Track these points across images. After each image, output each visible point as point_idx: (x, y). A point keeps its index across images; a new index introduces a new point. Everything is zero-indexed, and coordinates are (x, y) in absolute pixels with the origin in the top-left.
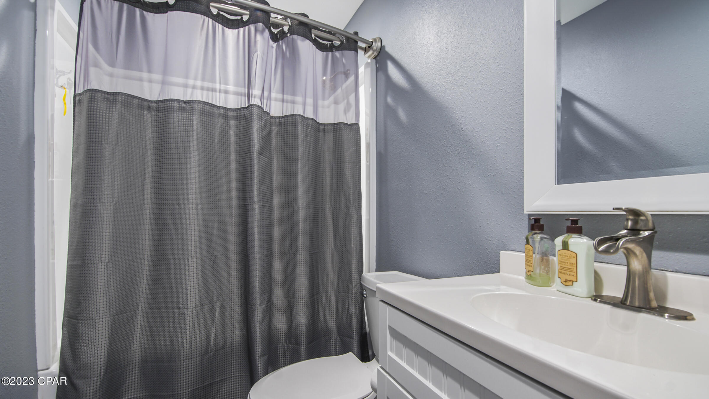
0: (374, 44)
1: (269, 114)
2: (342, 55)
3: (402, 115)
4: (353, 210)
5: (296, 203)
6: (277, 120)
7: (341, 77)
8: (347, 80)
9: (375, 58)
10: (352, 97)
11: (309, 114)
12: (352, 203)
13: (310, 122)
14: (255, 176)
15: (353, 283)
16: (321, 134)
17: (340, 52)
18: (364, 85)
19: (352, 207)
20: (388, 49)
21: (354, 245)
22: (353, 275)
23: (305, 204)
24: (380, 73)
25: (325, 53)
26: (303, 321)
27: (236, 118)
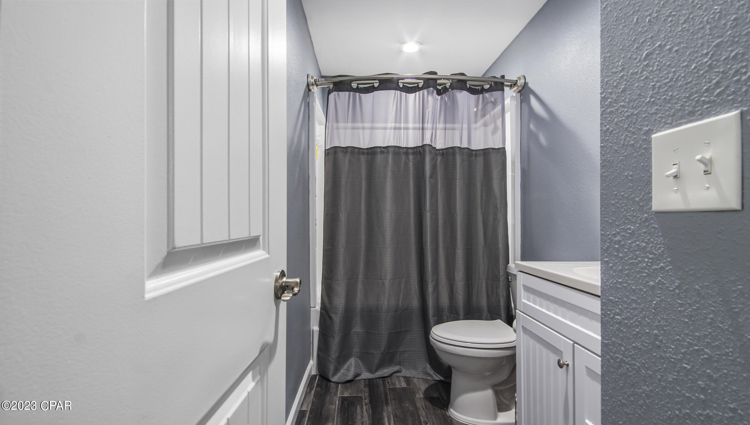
0: (518, 81)
1: (435, 148)
2: (491, 95)
3: (543, 139)
4: (500, 217)
5: (455, 211)
6: (441, 152)
7: (490, 106)
8: (495, 108)
9: (520, 92)
10: (499, 122)
11: (465, 145)
12: (499, 211)
13: (466, 151)
14: (428, 193)
15: (501, 273)
16: (473, 158)
17: (489, 93)
18: (510, 112)
19: (499, 214)
20: (531, 85)
21: (501, 246)
22: (500, 267)
23: (462, 212)
24: (523, 104)
25: (477, 96)
26: (461, 298)
27: (414, 153)
